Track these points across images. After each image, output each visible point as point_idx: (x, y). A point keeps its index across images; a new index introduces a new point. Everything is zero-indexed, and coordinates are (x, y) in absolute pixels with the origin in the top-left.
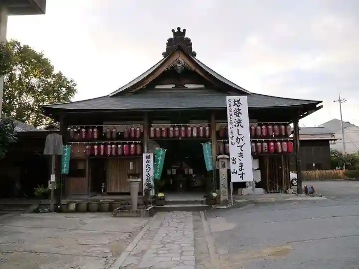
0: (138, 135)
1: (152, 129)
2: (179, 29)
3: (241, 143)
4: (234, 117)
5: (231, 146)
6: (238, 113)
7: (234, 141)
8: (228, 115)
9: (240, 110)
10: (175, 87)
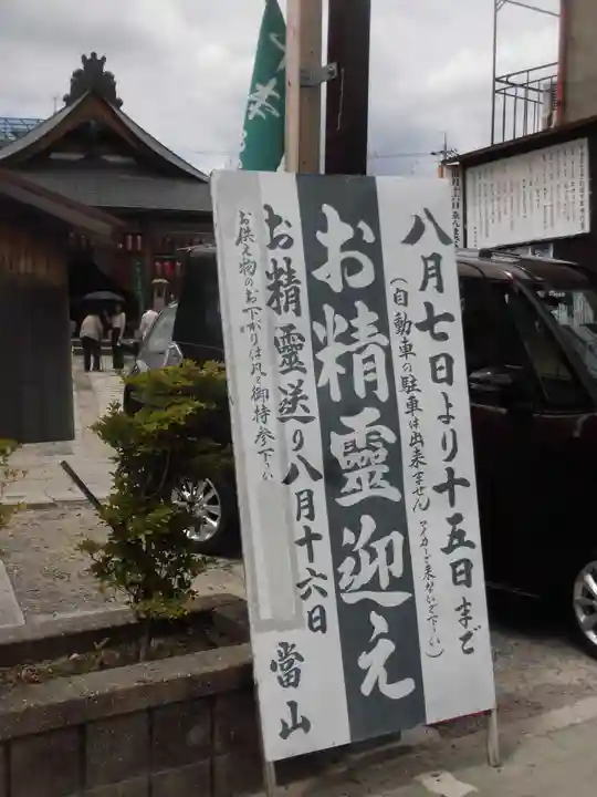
2: (94, 55)
10: (86, 158)
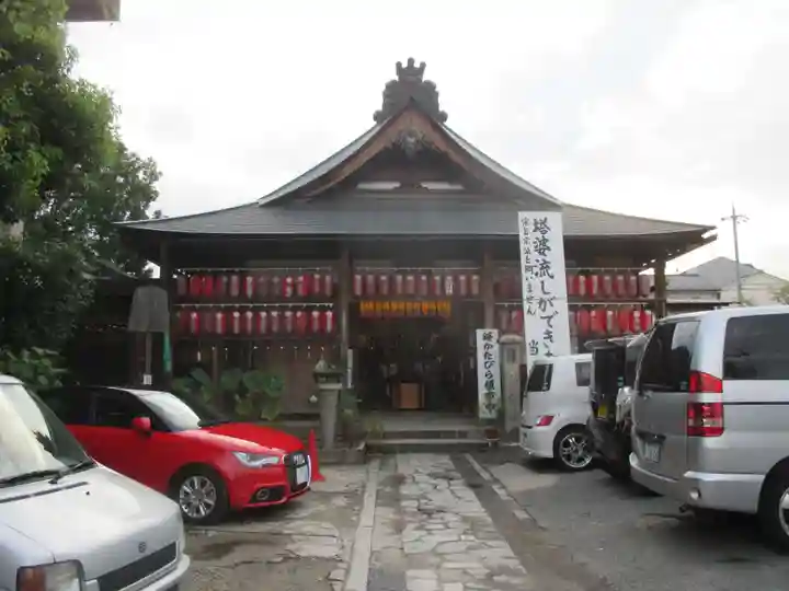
0: (328, 292)
1: (358, 277)
2: (411, 61)
3: (549, 311)
4: (535, 255)
5: (527, 317)
6: (543, 247)
7: (535, 306)
8: (522, 252)
9: (547, 240)
10: (400, 187)
